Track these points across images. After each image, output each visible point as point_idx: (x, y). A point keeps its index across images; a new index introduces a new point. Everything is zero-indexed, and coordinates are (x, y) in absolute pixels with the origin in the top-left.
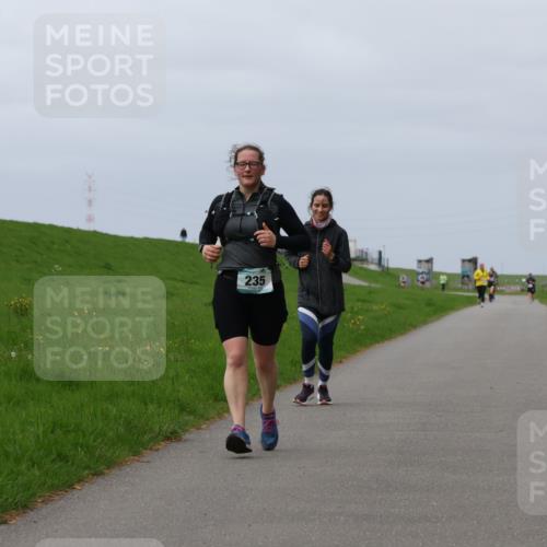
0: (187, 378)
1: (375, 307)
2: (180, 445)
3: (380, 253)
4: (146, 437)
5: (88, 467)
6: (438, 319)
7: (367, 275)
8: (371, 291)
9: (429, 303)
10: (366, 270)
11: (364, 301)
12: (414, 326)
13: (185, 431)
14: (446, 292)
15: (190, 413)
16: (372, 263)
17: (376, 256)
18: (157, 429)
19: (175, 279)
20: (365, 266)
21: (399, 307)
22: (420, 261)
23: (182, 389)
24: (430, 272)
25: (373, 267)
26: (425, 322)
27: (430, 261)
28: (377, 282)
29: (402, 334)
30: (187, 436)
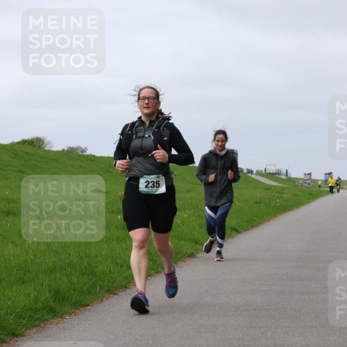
0: (198, 228)
1: (285, 196)
2: (196, 259)
3: (287, 171)
4: (180, 256)
5: (153, 269)
6: (314, 201)
7: (281, 181)
8: (283, 189)
9: (310, 194)
10: (281, 179)
11: (279, 193)
12: (303, 204)
13: (197, 253)
14: (322, 189)
15: (200, 245)
16: (283, 175)
17: (285, 172)
18: (185, 252)
19: (192, 183)
20: (280, 176)
21: (297, 195)
22: (305, 174)
23: (196, 233)
24: (310, 179)
25: (284, 177)
26: (308, 202)
27: (310, 174)
28: (285, 184)
29: (297, 208)
30: (198, 255)
